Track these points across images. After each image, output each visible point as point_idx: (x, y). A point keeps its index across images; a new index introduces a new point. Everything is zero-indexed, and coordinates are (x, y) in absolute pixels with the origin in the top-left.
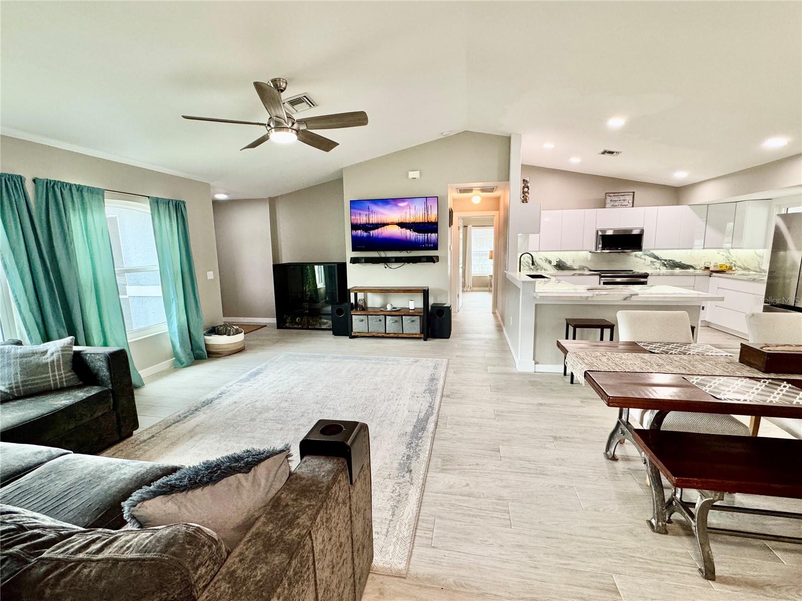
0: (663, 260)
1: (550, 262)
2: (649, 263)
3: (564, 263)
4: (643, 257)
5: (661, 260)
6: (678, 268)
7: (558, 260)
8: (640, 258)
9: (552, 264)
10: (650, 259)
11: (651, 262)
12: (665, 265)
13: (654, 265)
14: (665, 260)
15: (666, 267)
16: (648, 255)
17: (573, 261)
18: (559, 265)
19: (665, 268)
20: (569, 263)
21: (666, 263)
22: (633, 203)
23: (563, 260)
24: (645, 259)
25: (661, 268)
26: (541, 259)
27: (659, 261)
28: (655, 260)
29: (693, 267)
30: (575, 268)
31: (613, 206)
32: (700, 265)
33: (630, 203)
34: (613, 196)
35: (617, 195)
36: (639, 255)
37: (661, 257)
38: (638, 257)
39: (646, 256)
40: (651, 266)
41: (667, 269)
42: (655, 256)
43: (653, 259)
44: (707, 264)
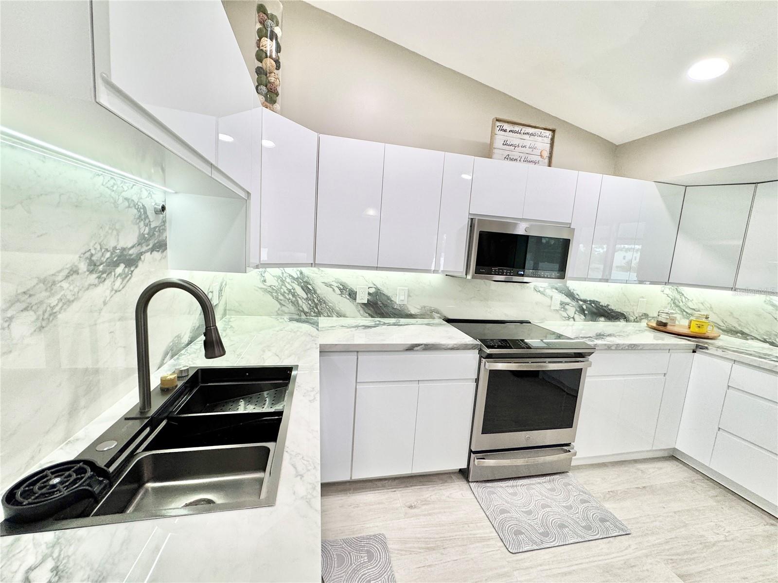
0: (581, 300)
1: (352, 295)
2: (558, 307)
3: (388, 298)
4: (549, 292)
5: (578, 300)
6: (602, 319)
7: (372, 291)
8: (542, 293)
9: (359, 300)
10: (560, 297)
11: (562, 303)
12: (582, 311)
13: (565, 310)
14: (585, 301)
15: (585, 315)
16: (557, 289)
17: (409, 296)
18: (376, 304)
19: (583, 317)
20: (399, 299)
21: (584, 307)
22: (550, 158)
23: (386, 292)
24: (552, 297)
25: (576, 317)
26: (330, 286)
27: (574, 303)
28: (567, 300)
29: (625, 318)
30: (413, 311)
31: (507, 158)
32: (635, 313)
33: (545, 157)
34: (509, 131)
35: (519, 132)
36: (541, 287)
37: (577, 295)
38: (539, 291)
39: (554, 290)
40: (561, 312)
41: (585, 320)
42: (570, 291)
43: (565, 296)
44: (664, 315)
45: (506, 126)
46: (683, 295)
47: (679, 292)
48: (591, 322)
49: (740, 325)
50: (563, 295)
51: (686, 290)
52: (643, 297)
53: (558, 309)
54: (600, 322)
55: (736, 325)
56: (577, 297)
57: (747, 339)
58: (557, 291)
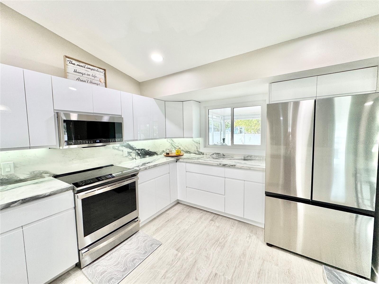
0: (137, 150)
2: (127, 154)
4: (121, 148)
5: (135, 150)
6: (148, 156)
8: (118, 149)
10: (127, 150)
11: (128, 152)
12: (138, 154)
13: (131, 155)
14: (139, 150)
16: (124, 146)
19: (139, 157)
21: (139, 152)
22: (106, 83)
24: (123, 151)
25: (136, 157)
27: (134, 152)
28: (131, 151)
29: (156, 154)
30: (22, 177)
31: (78, 79)
32: (160, 151)
33: (102, 82)
34: (77, 65)
35: (84, 66)
36: (116, 147)
37: (135, 147)
38: (116, 149)
39: (123, 147)
40: (129, 157)
41: (141, 158)
42: (131, 146)
43: (129, 149)
44: (168, 150)
45: (74, 62)
46: (174, 141)
47: (172, 141)
48: (143, 158)
49: (188, 149)
50: (128, 149)
51: (174, 139)
52: (161, 144)
53: (127, 155)
54: (147, 158)
55: (188, 150)
56: (135, 148)
57: (191, 154)
58: (125, 147)
